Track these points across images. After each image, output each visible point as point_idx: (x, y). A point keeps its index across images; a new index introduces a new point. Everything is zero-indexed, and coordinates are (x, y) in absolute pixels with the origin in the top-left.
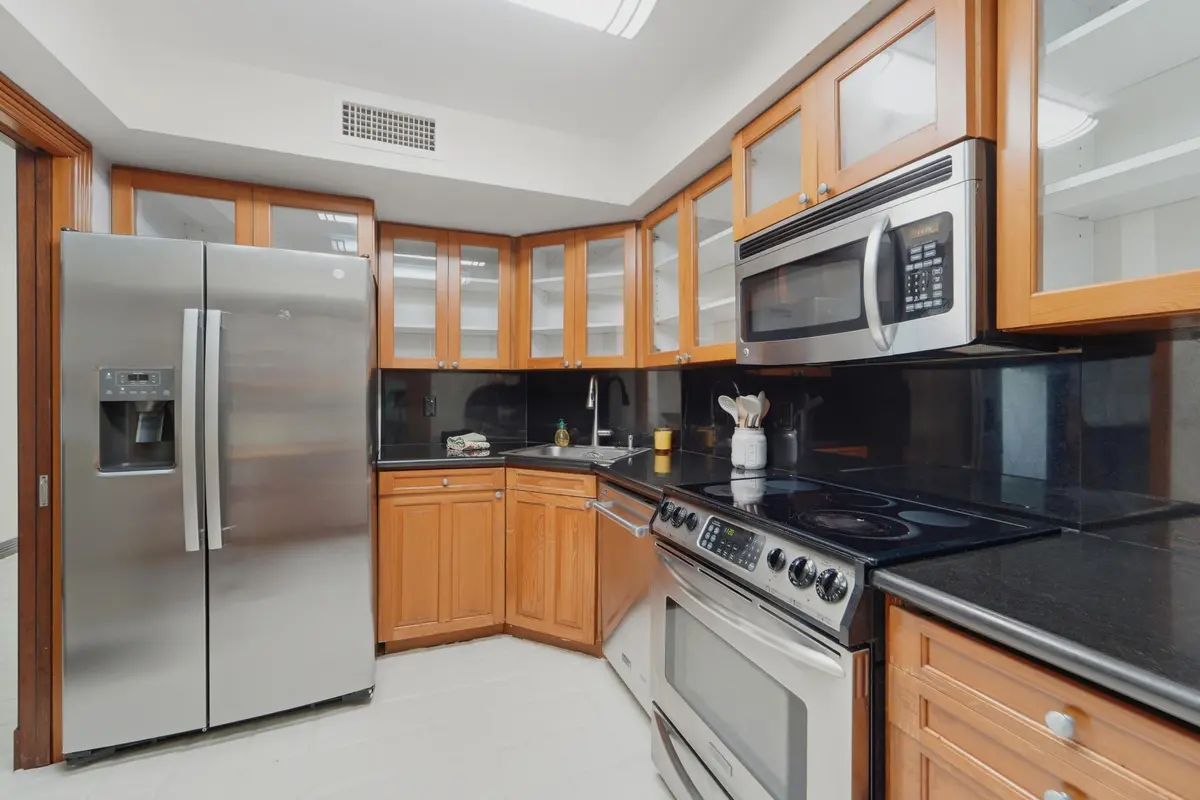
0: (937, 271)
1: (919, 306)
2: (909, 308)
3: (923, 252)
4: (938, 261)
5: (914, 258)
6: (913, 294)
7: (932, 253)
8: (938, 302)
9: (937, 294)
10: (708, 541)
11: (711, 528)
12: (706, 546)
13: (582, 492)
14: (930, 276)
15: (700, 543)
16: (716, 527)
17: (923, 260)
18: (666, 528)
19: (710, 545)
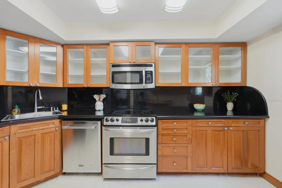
0: (151, 78)
1: (148, 82)
2: (147, 82)
3: (149, 75)
4: (151, 77)
5: (148, 76)
6: (148, 80)
7: (150, 76)
8: (151, 82)
9: (151, 81)
10: (124, 122)
11: (123, 120)
12: (124, 123)
13: (53, 126)
14: (150, 79)
15: (122, 123)
16: (124, 119)
17: (149, 76)
18: (110, 123)
19: (125, 123)
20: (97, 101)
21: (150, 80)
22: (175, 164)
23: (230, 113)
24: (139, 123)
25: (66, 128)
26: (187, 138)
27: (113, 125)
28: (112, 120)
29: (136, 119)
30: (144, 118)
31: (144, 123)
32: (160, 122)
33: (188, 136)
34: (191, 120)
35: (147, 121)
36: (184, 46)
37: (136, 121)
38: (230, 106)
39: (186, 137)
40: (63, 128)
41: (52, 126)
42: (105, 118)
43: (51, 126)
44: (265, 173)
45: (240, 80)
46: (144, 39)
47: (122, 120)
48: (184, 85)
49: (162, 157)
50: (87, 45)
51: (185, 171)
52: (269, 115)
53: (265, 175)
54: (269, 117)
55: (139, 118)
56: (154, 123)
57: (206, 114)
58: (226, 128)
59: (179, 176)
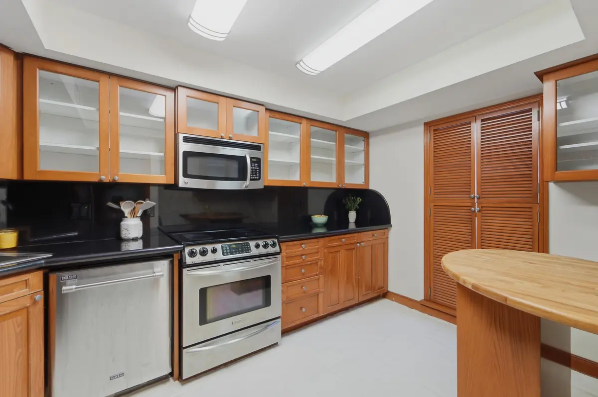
0: (258, 170)
1: (255, 178)
2: (253, 178)
3: (255, 165)
4: (258, 168)
5: (252, 166)
6: (253, 175)
7: (257, 166)
8: (258, 178)
9: (258, 176)
10: (227, 253)
11: (225, 249)
12: (227, 255)
13: (25, 291)
14: (256, 171)
15: (224, 255)
16: (226, 247)
17: (255, 167)
18: (199, 259)
19: (229, 254)
20: (127, 217)
21: (256, 175)
22: (304, 310)
23: (352, 226)
24: (254, 251)
25: (76, 288)
26: (319, 266)
27: (207, 261)
28: (204, 253)
29: (247, 245)
30: (261, 242)
31: (262, 250)
32: (283, 246)
33: (319, 263)
34: (323, 239)
35: (265, 246)
36: (304, 122)
37: (248, 249)
38: (352, 216)
39: (317, 265)
40: (64, 290)
41: (21, 291)
42: (187, 250)
43: (16, 294)
44: (388, 292)
45: (364, 181)
46: (250, 99)
47: (223, 250)
48: (304, 184)
49: (286, 304)
50: (110, 75)
51: (316, 316)
52: (392, 223)
53: (388, 294)
54: (391, 226)
55: (252, 244)
56: (277, 249)
57: (329, 229)
58: (358, 245)
59: (305, 328)
